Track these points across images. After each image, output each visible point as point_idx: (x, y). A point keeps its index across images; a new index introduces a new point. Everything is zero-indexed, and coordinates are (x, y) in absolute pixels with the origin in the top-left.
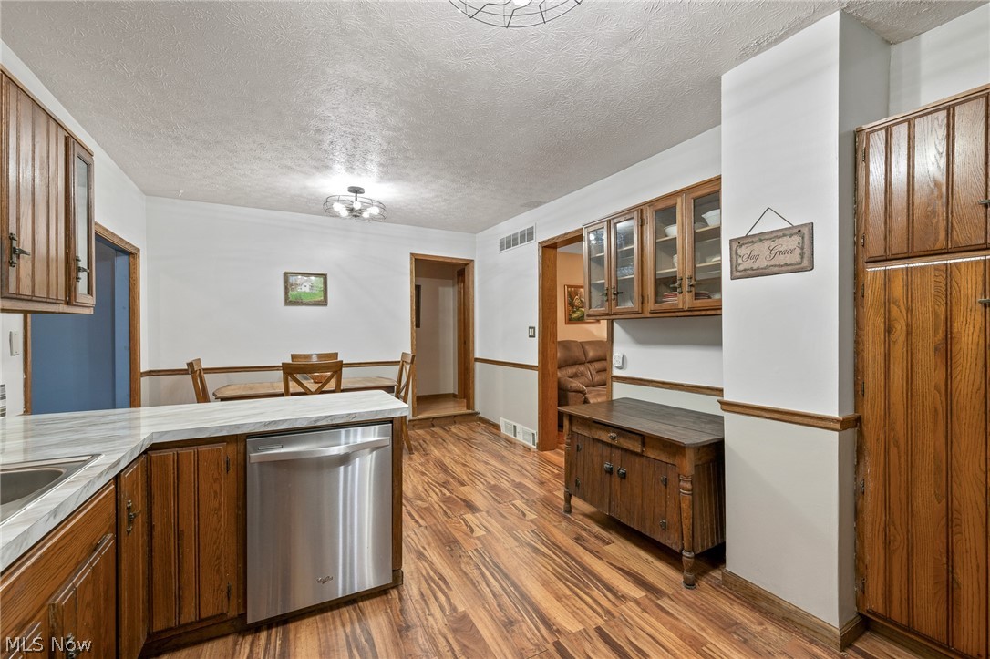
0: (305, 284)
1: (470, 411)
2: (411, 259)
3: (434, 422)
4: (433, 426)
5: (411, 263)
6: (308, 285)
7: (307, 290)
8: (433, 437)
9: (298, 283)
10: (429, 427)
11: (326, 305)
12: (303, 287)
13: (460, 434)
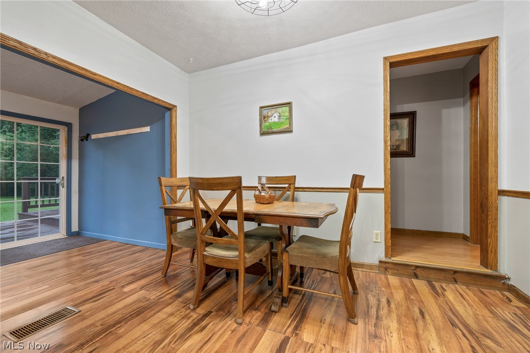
0: (275, 115)
1: (488, 271)
2: (385, 64)
3: (418, 272)
4: (416, 276)
5: (385, 70)
6: (276, 115)
7: (276, 120)
8: (407, 298)
9: (269, 115)
10: (410, 276)
11: (291, 131)
12: (273, 118)
13: (460, 309)
